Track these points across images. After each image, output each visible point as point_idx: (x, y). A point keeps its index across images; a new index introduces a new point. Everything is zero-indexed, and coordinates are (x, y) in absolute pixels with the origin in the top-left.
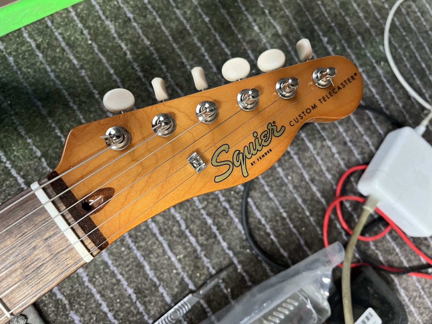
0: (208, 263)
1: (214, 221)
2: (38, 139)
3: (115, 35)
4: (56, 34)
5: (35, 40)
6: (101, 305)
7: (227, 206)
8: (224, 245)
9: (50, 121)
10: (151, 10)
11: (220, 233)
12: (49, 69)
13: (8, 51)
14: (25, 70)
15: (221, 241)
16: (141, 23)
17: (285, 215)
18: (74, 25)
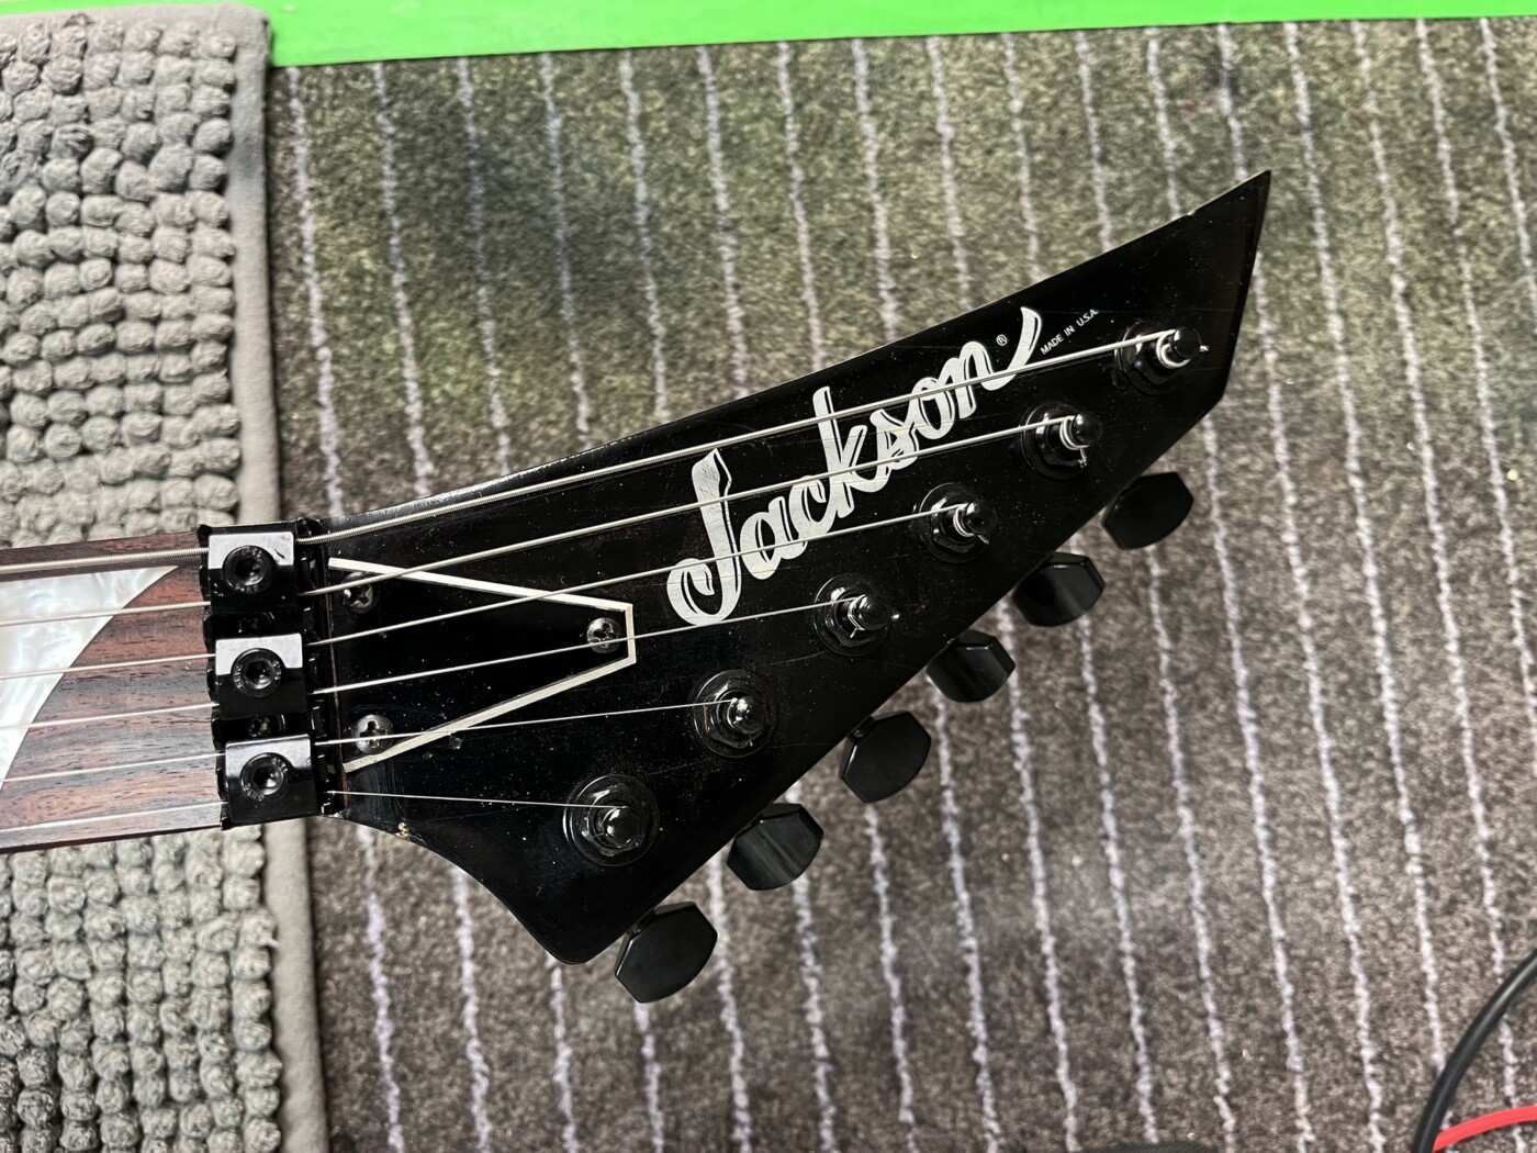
0: (813, 975)
1: (892, 864)
2: (517, 379)
3: (871, 172)
4: (712, 102)
5: (643, 99)
6: (459, 922)
7: (955, 839)
8: (889, 951)
9: (573, 343)
10: (1020, 139)
11: (892, 908)
12: (641, 193)
13: (561, 95)
14: (578, 170)
15: (886, 934)
16: (965, 167)
17: (1129, 965)
18: (769, 95)
